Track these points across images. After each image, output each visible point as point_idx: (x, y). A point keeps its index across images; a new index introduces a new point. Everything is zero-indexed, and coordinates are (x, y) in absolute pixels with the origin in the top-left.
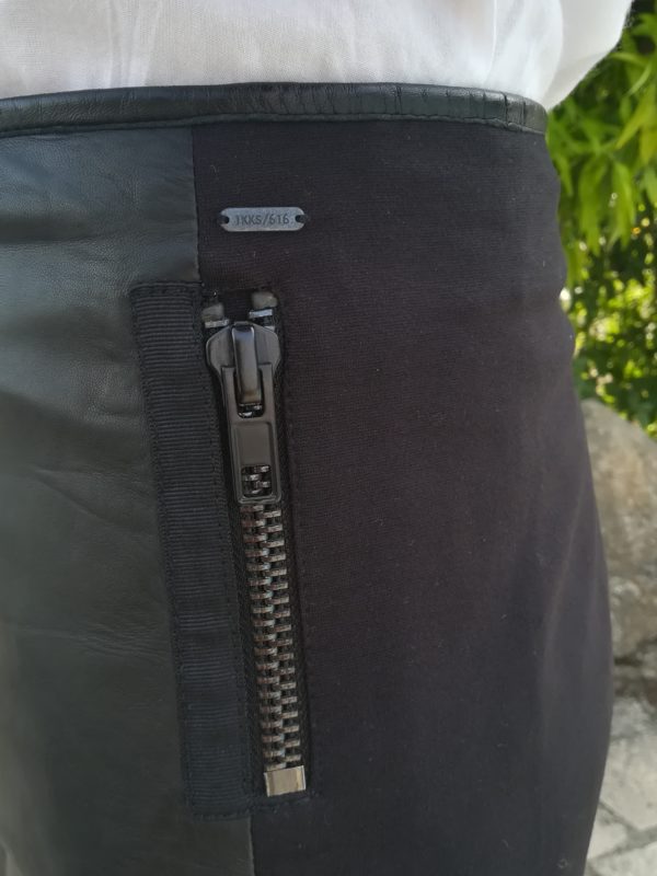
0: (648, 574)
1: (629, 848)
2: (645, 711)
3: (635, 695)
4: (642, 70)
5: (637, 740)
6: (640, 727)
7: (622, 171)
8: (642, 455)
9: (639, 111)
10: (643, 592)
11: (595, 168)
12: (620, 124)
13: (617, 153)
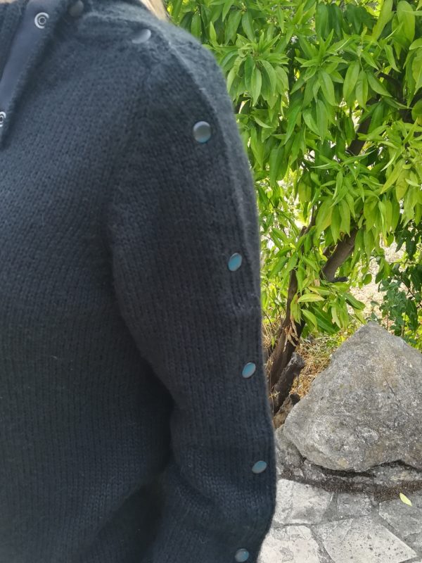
2: (371, 503)
5: (360, 520)
9: (395, 171)
13: (381, 197)
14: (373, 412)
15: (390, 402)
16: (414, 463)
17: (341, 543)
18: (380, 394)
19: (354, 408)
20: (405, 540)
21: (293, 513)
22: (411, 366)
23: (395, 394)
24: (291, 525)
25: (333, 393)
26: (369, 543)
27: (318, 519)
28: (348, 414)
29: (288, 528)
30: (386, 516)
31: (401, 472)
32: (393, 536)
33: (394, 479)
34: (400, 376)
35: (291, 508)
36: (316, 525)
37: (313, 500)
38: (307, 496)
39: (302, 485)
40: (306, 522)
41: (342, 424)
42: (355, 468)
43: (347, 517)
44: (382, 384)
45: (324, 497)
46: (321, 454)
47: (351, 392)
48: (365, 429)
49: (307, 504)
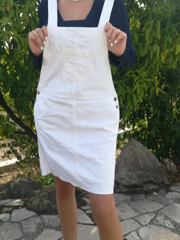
0: (144, 171)
1: (140, 215)
2: (145, 196)
3: (143, 193)
4: (136, 78)
5: (143, 200)
8: (142, 149)
9: (136, 85)
11: (129, 95)
12: (133, 87)
13: (133, 92)
14: (139, 166)
16: (155, 181)
17: (139, 206)
18: (140, 160)
20: (159, 203)
21: (120, 201)
22: (147, 152)
23: (144, 161)
24: (121, 204)
25: (125, 160)
26: (148, 205)
27: (129, 202)
28: (131, 167)
31: (151, 185)
32: (155, 203)
33: (150, 188)
37: (125, 197)
38: (122, 196)
39: (119, 194)
40: (125, 203)
41: (130, 170)
42: (137, 184)
43: (138, 200)
44: (139, 157)
45: (128, 196)
46: (125, 180)
47: (131, 160)
48: (138, 171)
49: (123, 199)
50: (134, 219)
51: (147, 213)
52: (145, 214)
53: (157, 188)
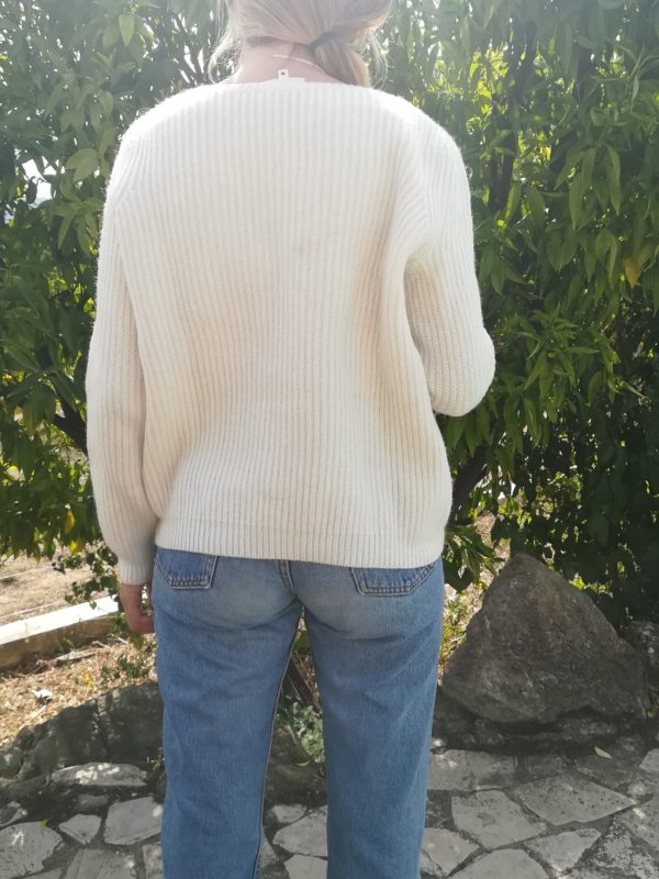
0: (565, 670)
1: (547, 835)
2: (564, 761)
3: (558, 753)
4: (536, 342)
5: (558, 778)
6: (559, 771)
7: (528, 403)
8: (558, 590)
9: (537, 367)
10: (560, 682)
11: (511, 401)
12: (526, 375)
13: (524, 392)
14: (545, 654)
15: (561, 642)
16: (604, 709)
17: (546, 801)
18: (549, 633)
19: (523, 650)
20: (616, 790)
21: (477, 781)
22: (574, 601)
23: (565, 634)
24: (479, 791)
25: (496, 632)
26: (577, 797)
27: (509, 783)
28: (516, 657)
29: (477, 795)
30: (585, 770)
31: (589, 724)
32: (602, 789)
33: (584, 732)
34: (565, 614)
35: (472, 775)
36: (508, 788)
37: (495, 765)
38: (487, 762)
39: (476, 754)
40: (496, 787)
41: (513, 668)
42: (540, 718)
43: (542, 777)
44: (548, 621)
45: (506, 762)
46: (497, 705)
47: (516, 632)
48: (542, 672)
49: (490, 770)
50: (526, 849)
51: (572, 827)
52: (563, 828)
53: (611, 735)
